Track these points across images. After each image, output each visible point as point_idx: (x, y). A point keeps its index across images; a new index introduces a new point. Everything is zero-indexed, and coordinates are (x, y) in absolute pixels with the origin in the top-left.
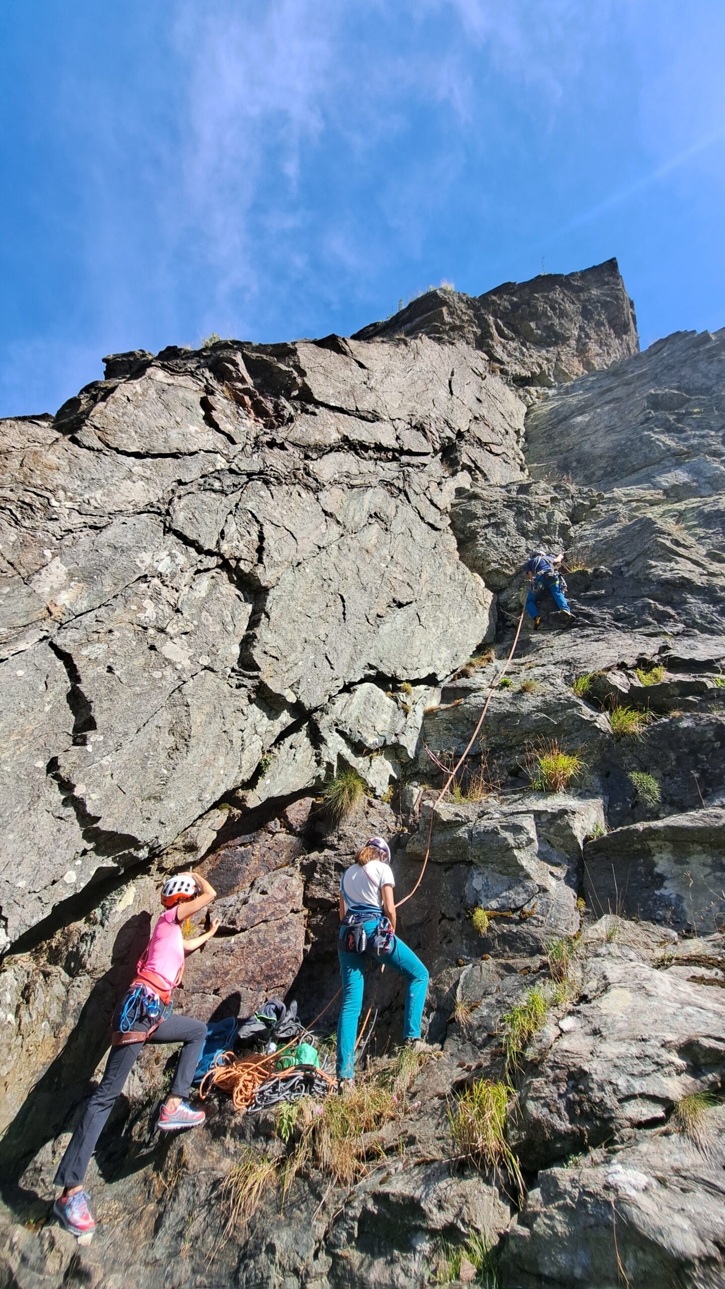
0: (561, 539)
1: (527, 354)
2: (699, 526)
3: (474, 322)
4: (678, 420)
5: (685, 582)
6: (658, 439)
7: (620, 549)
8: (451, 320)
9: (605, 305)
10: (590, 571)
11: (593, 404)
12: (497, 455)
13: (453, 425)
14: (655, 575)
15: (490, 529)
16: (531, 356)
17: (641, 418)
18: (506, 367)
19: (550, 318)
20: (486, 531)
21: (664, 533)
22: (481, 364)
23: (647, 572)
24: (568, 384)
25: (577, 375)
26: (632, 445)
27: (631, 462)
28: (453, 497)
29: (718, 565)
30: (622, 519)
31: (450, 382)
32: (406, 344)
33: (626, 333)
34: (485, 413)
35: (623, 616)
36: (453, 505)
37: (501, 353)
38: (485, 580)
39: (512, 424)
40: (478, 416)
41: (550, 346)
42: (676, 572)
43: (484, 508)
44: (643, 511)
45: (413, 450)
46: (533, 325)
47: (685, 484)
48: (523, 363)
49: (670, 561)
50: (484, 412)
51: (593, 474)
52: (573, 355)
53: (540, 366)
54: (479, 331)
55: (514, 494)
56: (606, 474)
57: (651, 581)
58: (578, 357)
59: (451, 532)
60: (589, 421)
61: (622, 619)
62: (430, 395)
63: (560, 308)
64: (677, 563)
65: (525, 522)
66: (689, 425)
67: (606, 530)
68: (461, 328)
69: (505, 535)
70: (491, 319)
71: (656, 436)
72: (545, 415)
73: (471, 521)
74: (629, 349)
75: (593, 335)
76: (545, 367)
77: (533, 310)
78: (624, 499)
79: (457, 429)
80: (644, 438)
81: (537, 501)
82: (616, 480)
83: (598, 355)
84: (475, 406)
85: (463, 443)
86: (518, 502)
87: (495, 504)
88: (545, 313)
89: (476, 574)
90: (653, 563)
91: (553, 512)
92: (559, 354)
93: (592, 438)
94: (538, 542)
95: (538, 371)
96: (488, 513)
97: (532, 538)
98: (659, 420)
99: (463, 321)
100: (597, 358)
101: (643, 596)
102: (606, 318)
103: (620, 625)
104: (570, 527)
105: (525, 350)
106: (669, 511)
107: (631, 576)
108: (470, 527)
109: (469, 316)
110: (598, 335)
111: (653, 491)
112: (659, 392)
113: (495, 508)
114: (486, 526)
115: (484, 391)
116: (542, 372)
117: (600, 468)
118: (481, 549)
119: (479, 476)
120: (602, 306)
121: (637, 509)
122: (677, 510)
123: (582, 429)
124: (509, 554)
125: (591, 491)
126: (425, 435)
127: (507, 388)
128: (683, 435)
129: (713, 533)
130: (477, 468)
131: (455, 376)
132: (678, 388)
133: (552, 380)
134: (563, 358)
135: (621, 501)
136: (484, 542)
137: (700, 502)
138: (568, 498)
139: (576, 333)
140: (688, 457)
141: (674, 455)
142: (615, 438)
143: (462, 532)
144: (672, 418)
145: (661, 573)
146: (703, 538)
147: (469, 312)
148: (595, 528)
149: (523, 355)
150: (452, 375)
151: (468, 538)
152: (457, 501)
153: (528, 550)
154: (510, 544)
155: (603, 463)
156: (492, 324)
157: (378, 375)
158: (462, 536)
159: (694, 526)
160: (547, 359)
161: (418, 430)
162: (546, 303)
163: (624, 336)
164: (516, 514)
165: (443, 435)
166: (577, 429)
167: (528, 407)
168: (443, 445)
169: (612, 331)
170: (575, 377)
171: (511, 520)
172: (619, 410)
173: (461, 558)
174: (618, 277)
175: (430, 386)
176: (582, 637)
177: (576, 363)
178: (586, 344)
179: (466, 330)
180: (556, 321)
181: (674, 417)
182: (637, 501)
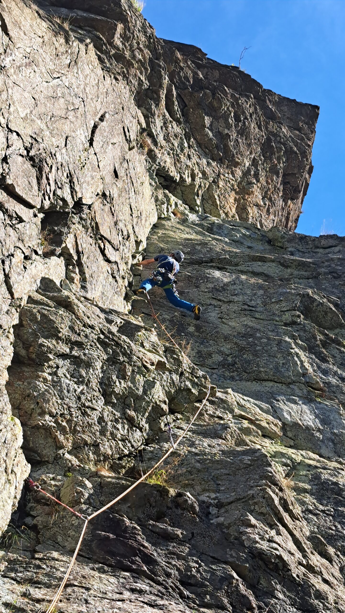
0: (147, 426)
1: (186, 151)
2: (311, 494)
3: (146, 69)
4: (325, 344)
5: (280, 564)
6: (297, 354)
7: (216, 479)
8: (121, 46)
9: (289, 152)
10: (172, 492)
11: (237, 265)
12: (108, 261)
13: (77, 188)
14: (249, 538)
15: (67, 362)
16: (189, 157)
17: (287, 317)
18: (157, 151)
19: (229, 127)
20: (61, 362)
21: (276, 485)
22: (134, 128)
23: (242, 529)
24: (214, 219)
25: (227, 214)
26: (267, 344)
27: (258, 365)
28: (35, 287)
29: (319, 557)
30: (229, 437)
31: (95, 127)
32: (67, 41)
33: (292, 199)
34: (116, 196)
35: (192, 581)
36: (31, 300)
37: (159, 129)
38: (25, 437)
39: (136, 230)
40: (108, 194)
41: (213, 160)
42: (275, 545)
43: (72, 328)
44: (253, 439)
45: (17, 190)
46: (207, 120)
47: (308, 428)
48: (177, 161)
49: (272, 526)
50: (115, 193)
51: (210, 355)
52: (233, 189)
53: (193, 176)
54: (146, 84)
55: (114, 329)
56: (223, 365)
57: (242, 544)
58: (236, 193)
59: (12, 337)
60: (227, 284)
61: (191, 585)
62: (67, 128)
63: (244, 123)
64: (279, 533)
65: (114, 378)
66: (334, 357)
67: (206, 442)
68: (129, 65)
69: (82, 382)
70: (166, 81)
71: (297, 350)
72: (177, 243)
73: (46, 338)
74: (287, 219)
75: (262, 179)
76: (198, 181)
77: (215, 104)
78: (237, 411)
79: (79, 195)
80: (284, 344)
81: (141, 355)
82: (232, 378)
83: (257, 205)
84: (109, 178)
85: (76, 219)
86: (118, 344)
87: (88, 331)
88: (226, 117)
89: (18, 421)
90: (253, 521)
91: (154, 383)
92: (219, 176)
93: (224, 307)
94: (118, 414)
95: (189, 180)
96: (74, 338)
97: (114, 405)
98: (305, 331)
99: (134, 57)
100: (255, 209)
101: (226, 563)
102: (284, 169)
103: (186, 593)
104: (163, 414)
105: (186, 145)
106: (283, 455)
107: (220, 525)
108: (42, 345)
109: (144, 58)
110: (267, 182)
111: (270, 418)
112: (316, 297)
113: (86, 336)
114: (63, 356)
115: (125, 165)
116: (192, 185)
117: (220, 352)
118: (42, 386)
119: (77, 277)
120: (285, 152)
121: (247, 432)
122: (291, 459)
123: (215, 290)
124: (76, 413)
125: (206, 378)
126: (39, 179)
127: (148, 178)
128: (324, 366)
129: (323, 511)
130: (80, 264)
131: (104, 124)
132: (336, 305)
133: (198, 202)
134: (221, 184)
135: (232, 411)
136: (49, 378)
137: (318, 461)
138: (176, 372)
139: (247, 164)
140: (320, 396)
141: (308, 384)
142: (250, 324)
143: (27, 346)
144: (320, 337)
145: (257, 538)
146: (310, 512)
147: (146, 51)
148: (194, 432)
149: (182, 150)
150: (102, 119)
151: (30, 359)
152: (38, 297)
153: (101, 420)
154: (83, 398)
155: (226, 348)
156: (165, 86)
157: (18, 55)
158: (23, 352)
159: (305, 491)
160: (204, 173)
161: (33, 166)
162: (233, 106)
163: (289, 202)
164: (108, 360)
165: (59, 192)
166: (210, 285)
167: (159, 218)
168: (53, 206)
169: (282, 188)
170: (223, 215)
171: (98, 365)
172: (266, 291)
173: (8, 384)
174: (313, 131)
175: (71, 115)
176: (133, 591)
177: (232, 200)
178: (251, 183)
179: (133, 71)
180: (234, 135)
181: (322, 337)
182: (251, 421)
